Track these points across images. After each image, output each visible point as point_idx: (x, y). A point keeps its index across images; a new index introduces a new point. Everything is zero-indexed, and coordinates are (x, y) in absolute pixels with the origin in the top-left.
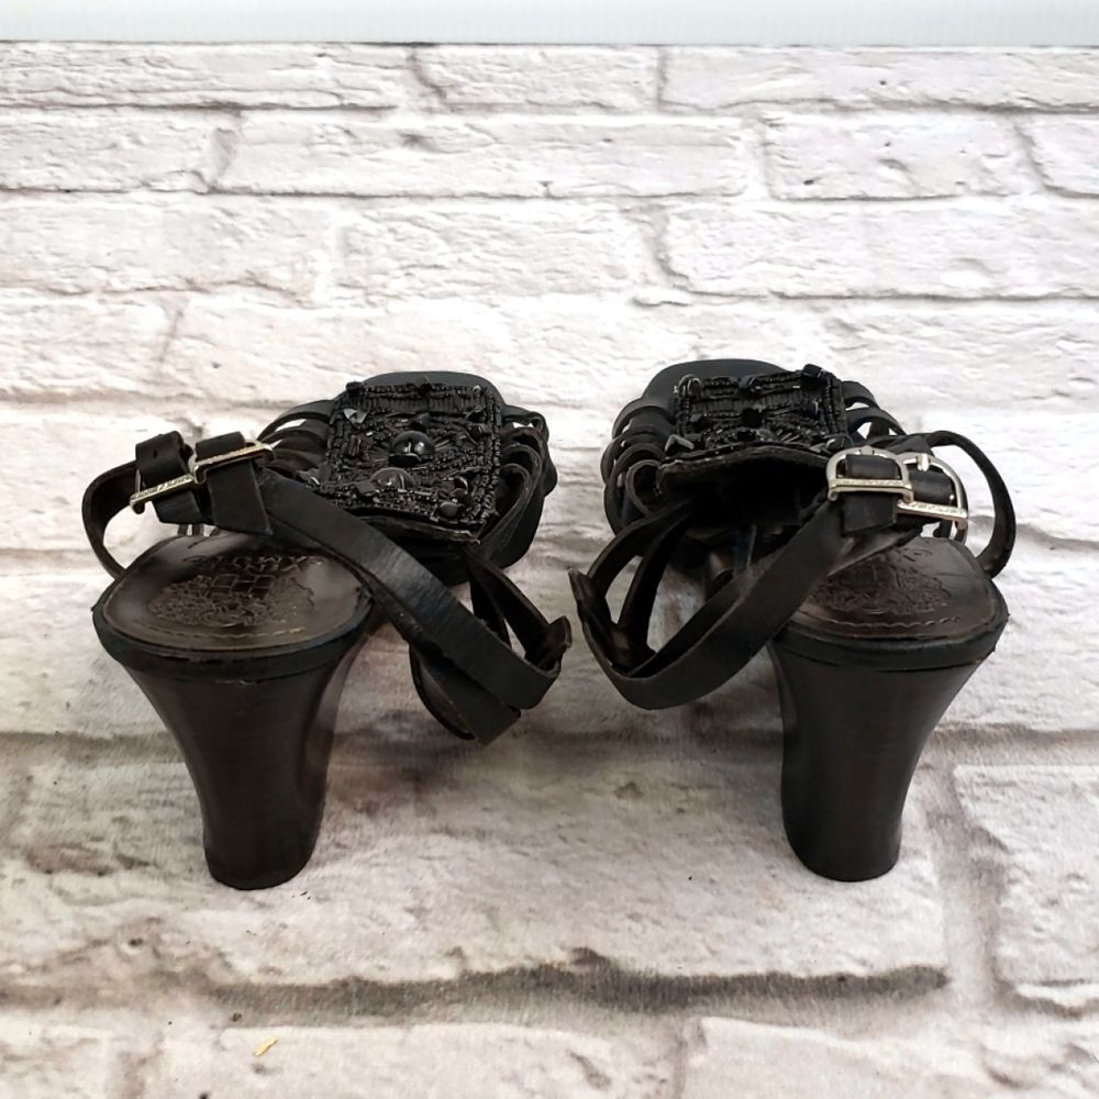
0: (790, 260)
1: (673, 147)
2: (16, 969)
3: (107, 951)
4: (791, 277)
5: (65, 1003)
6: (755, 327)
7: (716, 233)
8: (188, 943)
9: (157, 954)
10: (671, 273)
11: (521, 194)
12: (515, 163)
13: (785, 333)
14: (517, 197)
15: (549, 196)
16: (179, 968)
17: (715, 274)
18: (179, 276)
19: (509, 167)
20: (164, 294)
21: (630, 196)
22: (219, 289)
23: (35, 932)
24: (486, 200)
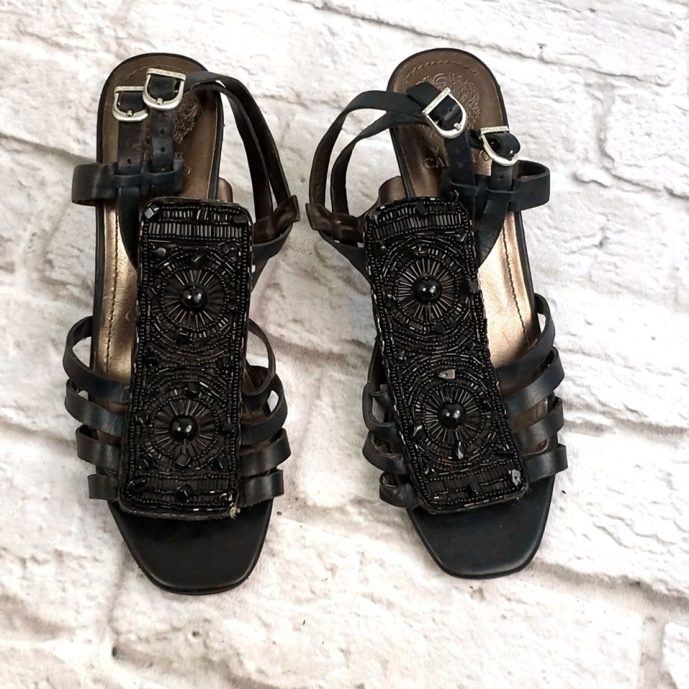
0: (684, 159)
1: (634, 27)
2: (133, 637)
3: (180, 636)
4: (681, 176)
5: (154, 667)
6: (646, 218)
7: (642, 121)
8: (223, 641)
9: (206, 646)
10: (605, 154)
11: (523, 53)
12: (526, 21)
13: (664, 229)
14: (521, 56)
15: (542, 60)
16: (215, 658)
17: (633, 161)
18: (292, 89)
19: (521, 24)
20: (281, 104)
21: (594, 71)
22: (315, 107)
23: (144, 613)
24: (500, 54)
